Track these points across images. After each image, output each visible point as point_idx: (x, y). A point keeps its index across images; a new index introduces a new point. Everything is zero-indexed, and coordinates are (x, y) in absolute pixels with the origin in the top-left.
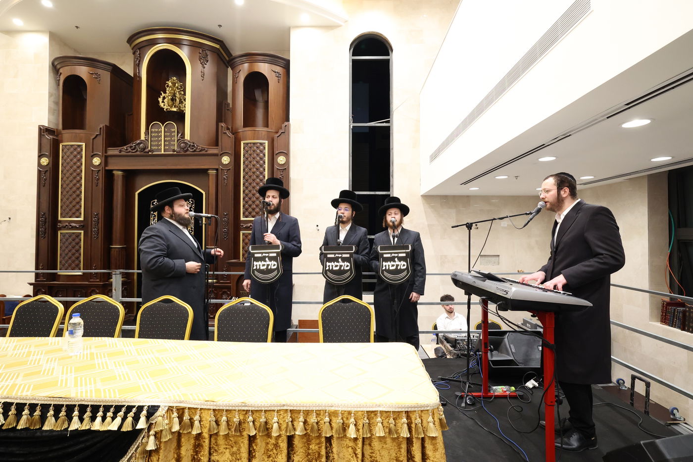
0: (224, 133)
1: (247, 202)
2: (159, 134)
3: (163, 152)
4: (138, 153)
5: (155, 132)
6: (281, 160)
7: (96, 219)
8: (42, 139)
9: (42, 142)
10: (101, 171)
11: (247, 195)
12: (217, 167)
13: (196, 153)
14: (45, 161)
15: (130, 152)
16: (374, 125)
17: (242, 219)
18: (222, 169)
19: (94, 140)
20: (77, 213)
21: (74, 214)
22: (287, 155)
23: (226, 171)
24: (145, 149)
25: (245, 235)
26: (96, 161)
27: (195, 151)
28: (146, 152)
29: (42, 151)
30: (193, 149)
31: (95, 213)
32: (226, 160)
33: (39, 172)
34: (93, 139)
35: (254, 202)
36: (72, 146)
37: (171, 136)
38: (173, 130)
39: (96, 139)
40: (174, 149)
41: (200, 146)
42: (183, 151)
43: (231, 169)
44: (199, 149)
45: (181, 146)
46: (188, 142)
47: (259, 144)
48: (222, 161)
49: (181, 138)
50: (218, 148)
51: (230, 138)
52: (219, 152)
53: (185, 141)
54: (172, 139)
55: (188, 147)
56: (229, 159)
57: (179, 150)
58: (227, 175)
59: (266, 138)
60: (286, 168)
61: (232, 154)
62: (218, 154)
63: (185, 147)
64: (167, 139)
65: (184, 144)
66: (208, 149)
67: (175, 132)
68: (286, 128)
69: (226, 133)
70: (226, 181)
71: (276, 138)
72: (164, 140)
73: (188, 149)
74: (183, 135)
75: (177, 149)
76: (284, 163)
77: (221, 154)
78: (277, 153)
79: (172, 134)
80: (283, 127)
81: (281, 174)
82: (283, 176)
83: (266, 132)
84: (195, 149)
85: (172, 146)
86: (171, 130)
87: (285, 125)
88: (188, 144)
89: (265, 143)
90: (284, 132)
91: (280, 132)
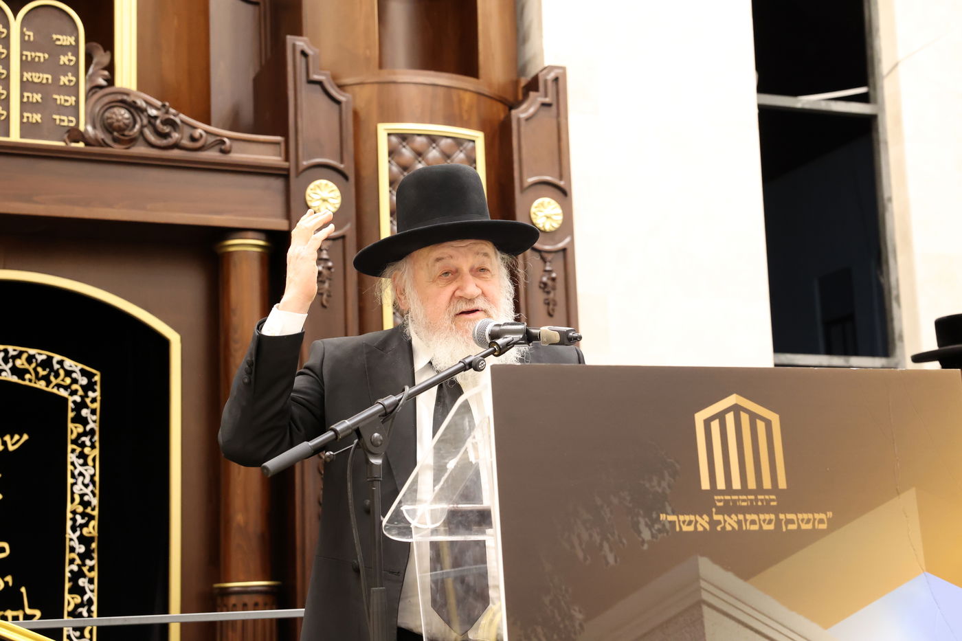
0: (311, 82)
3: (15, 136)
6: (544, 212)
12: (280, 224)
13: (176, 153)
16: (824, 106)
22: (562, 193)
27: (176, 146)
30: (166, 135)
32: (324, 195)
37: (57, 70)
38: (67, 40)
40: (76, 129)
41: (201, 128)
42: (115, 140)
43: (348, 239)
44: (193, 139)
45: (108, 118)
46: (141, 103)
47: (449, 141)
48: (308, 198)
49: (102, 82)
50: (277, 143)
51: (336, 106)
52: (287, 159)
53: (129, 99)
54: (64, 80)
55: (143, 127)
56: (337, 193)
57: (101, 135)
58: (330, 264)
59: (475, 119)
60: (564, 250)
61: (347, 172)
62: (288, 170)
63: (127, 126)
64: (36, 77)
65: (123, 111)
66: (236, 145)
67: (74, 49)
68: (554, 88)
69: (320, 83)
70: (326, 285)
71: (523, 123)
72: (22, 81)
73: (141, 133)
74: (111, 68)
75: (90, 128)
76: (556, 225)
77: (301, 168)
78: (526, 185)
79: (64, 60)
80: (546, 81)
81: (545, 271)
82: (554, 279)
83: (475, 96)
84: (176, 135)
85: (59, 114)
86: (55, 37)
87: (551, 76)
88: (146, 110)
89: (474, 141)
90: (549, 105)
91: (536, 99)
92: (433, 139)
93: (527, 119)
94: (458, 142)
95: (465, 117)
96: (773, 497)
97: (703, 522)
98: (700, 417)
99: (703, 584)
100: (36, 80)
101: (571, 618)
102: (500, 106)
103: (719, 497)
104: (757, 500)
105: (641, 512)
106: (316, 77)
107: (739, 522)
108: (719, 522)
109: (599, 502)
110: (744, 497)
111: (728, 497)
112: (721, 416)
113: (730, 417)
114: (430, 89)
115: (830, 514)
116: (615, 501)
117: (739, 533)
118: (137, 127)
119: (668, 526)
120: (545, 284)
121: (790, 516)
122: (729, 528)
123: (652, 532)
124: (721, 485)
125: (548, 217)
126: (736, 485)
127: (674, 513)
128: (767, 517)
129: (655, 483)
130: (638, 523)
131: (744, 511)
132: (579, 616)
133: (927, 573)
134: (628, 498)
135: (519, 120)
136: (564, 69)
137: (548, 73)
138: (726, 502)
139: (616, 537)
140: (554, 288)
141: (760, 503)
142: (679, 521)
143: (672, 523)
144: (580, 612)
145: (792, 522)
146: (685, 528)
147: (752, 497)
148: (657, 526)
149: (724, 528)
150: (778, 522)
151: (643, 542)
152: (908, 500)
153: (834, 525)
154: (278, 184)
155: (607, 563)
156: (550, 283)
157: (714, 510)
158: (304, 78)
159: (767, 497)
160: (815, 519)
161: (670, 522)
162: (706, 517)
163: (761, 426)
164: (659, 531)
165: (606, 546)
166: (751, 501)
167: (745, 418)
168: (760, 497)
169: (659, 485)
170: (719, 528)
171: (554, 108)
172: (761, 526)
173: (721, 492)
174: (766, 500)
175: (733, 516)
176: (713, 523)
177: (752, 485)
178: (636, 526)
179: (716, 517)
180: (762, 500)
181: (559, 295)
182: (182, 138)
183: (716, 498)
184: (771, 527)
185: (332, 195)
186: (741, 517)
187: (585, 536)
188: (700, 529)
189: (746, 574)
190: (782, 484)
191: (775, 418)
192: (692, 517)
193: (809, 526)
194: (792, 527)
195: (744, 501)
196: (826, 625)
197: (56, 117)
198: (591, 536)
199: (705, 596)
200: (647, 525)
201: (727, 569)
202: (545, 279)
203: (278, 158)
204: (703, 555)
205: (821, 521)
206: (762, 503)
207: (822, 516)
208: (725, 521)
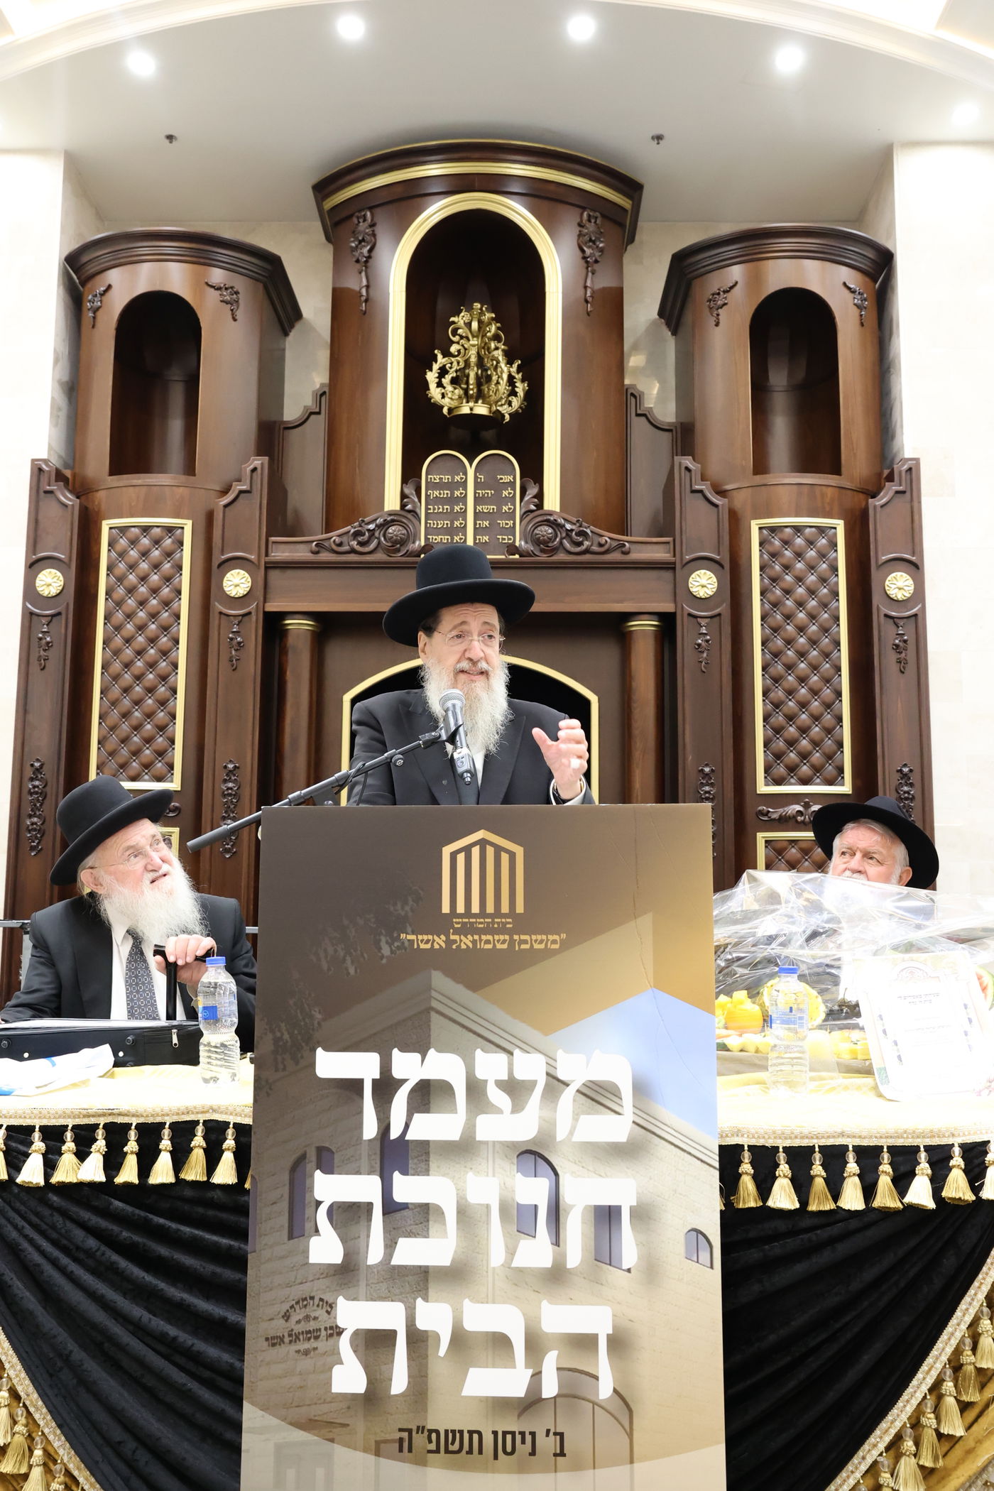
0: (694, 491)
1: (778, 731)
2: (457, 493)
4: (380, 556)
5: (440, 486)
6: (898, 584)
7: (230, 785)
8: (41, 503)
9: (40, 518)
10: (254, 617)
11: (777, 705)
12: (668, 607)
13: (587, 557)
14: (51, 582)
15: (353, 551)
17: (763, 788)
18: (690, 615)
19: (227, 509)
20: (158, 765)
21: (147, 766)
22: (915, 567)
23: (703, 622)
24: (403, 542)
25: (779, 846)
26: (236, 581)
27: (587, 551)
28: (408, 554)
29: (39, 546)
30: (580, 544)
31: (231, 766)
32: (704, 583)
33: (29, 618)
34: (226, 506)
35: (804, 730)
36: (146, 529)
37: (500, 501)
38: (507, 478)
39: (235, 503)
40: (513, 545)
41: (607, 537)
42: (542, 551)
43: (722, 617)
44: (601, 545)
45: (537, 534)
46: (561, 521)
47: (813, 529)
48: (690, 585)
49: (533, 507)
50: (668, 543)
51: (715, 509)
52: (674, 556)
53: (552, 519)
54: (505, 508)
55: (562, 539)
56: (715, 579)
57: (530, 547)
58: (708, 637)
59: (836, 509)
60: (915, 615)
61: (722, 562)
62: (674, 563)
63: (550, 539)
64: (485, 508)
65: (546, 528)
66: (634, 547)
67: (512, 484)
68: (908, 477)
69: (701, 491)
70: (705, 655)
71: (879, 509)
72: (475, 513)
73: (561, 543)
74: (540, 496)
75: (523, 543)
76: (908, 595)
77: (684, 562)
78: (880, 563)
79: (505, 493)
80: (900, 473)
81: (897, 634)
82: (905, 641)
83: (837, 489)
84: (587, 543)
85: (502, 535)
86: (499, 477)
87: (906, 467)
88: (564, 526)
89: (835, 528)
90: (904, 492)
91: (890, 489)
92: (798, 529)
93: (882, 506)
94: (821, 530)
95: (827, 509)
96: (510, 920)
97: (440, 941)
98: (447, 851)
99: (434, 994)
100: (485, 511)
101: (312, 1017)
102: (862, 496)
103: (457, 920)
104: (493, 923)
105: (383, 931)
106: (697, 487)
107: (474, 942)
108: (455, 941)
109: (346, 922)
110: (482, 920)
111: (467, 920)
112: (467, 850)
113: (476, 851)
114: (795, 487)
115: (564, 936)
116: (361, 922)
117: (474, 951)
118: (558, 540)
119: (406, 944)
120: (897, 646)
121: (523, 937)
122: (463, 946)
123: (391, 949)
124: (461, 909)
125: (900, 589)
126: (475, 909)
127: (413, 933)
128: (502, 937)
129: (399, 906)
130: (380, 940)
131: (480, 932)
132: (319, 1016)
133: (655, 989)
134: (373, 920)
135: (875, 507)
136: (917, 460)
137: (903, 465)
138: (464, 924)
139: (359, 952)
140: (906, 649)
141: (496, 926)
142: (418, 940)
143: (411, 942)
144: (320, 1013)
145: (525, 942)
146: (422, 946)
147: (490, 920)
148: (396, 944)
149: (460, 945)
150: (512, 942)
151: (382, 957)
152: (645, 922)
153: (565, 946)
154: (667, 575)
155: (348, 974)
156: (901, 644)
157: (451, 931)
158: (688, 490)
159: (503, 920)
160: (548, 940)
161: (409, 940)
162: (443, 937)
163: (505, 858)
164: (398, 948)
165: (348, 958)
166: (488, 923)
167: (490, 851)
168: (496, 920)
169: (403, 908)
170: (454, 947)
171: (908, 494)
172: (494, 945)
173: (460, 916)
174: (502, 923)
175: (469, 936)
176: (449, 942)
177: (490, 909)
178: (377, 943)
179: (452, 937)
180: (498, 923)
181: (910, 655)
182: (592, 545)
183: (454, 920)
184: (505, 946)
185: (709, 581)
186: (476, 937)
187: (331, 950)
188: (436, 946)
189: (475, 986)
190: (520, 909)
191: (519, 851)
192: (430, 937)
193: (542, 946)
194: (523, 946)
195: (481, 923)
196: (546, 1034)
197: (500, 537)
198: (336, 951)
199: (434, 1004)
200: (387, 942)
201: (458, 982)
202: (897, 641)
203: (668, 555)
204: (435, 970)
205: (554, 942)
206: (499, 925)
207: (556, 937)
208: (461, 941)
